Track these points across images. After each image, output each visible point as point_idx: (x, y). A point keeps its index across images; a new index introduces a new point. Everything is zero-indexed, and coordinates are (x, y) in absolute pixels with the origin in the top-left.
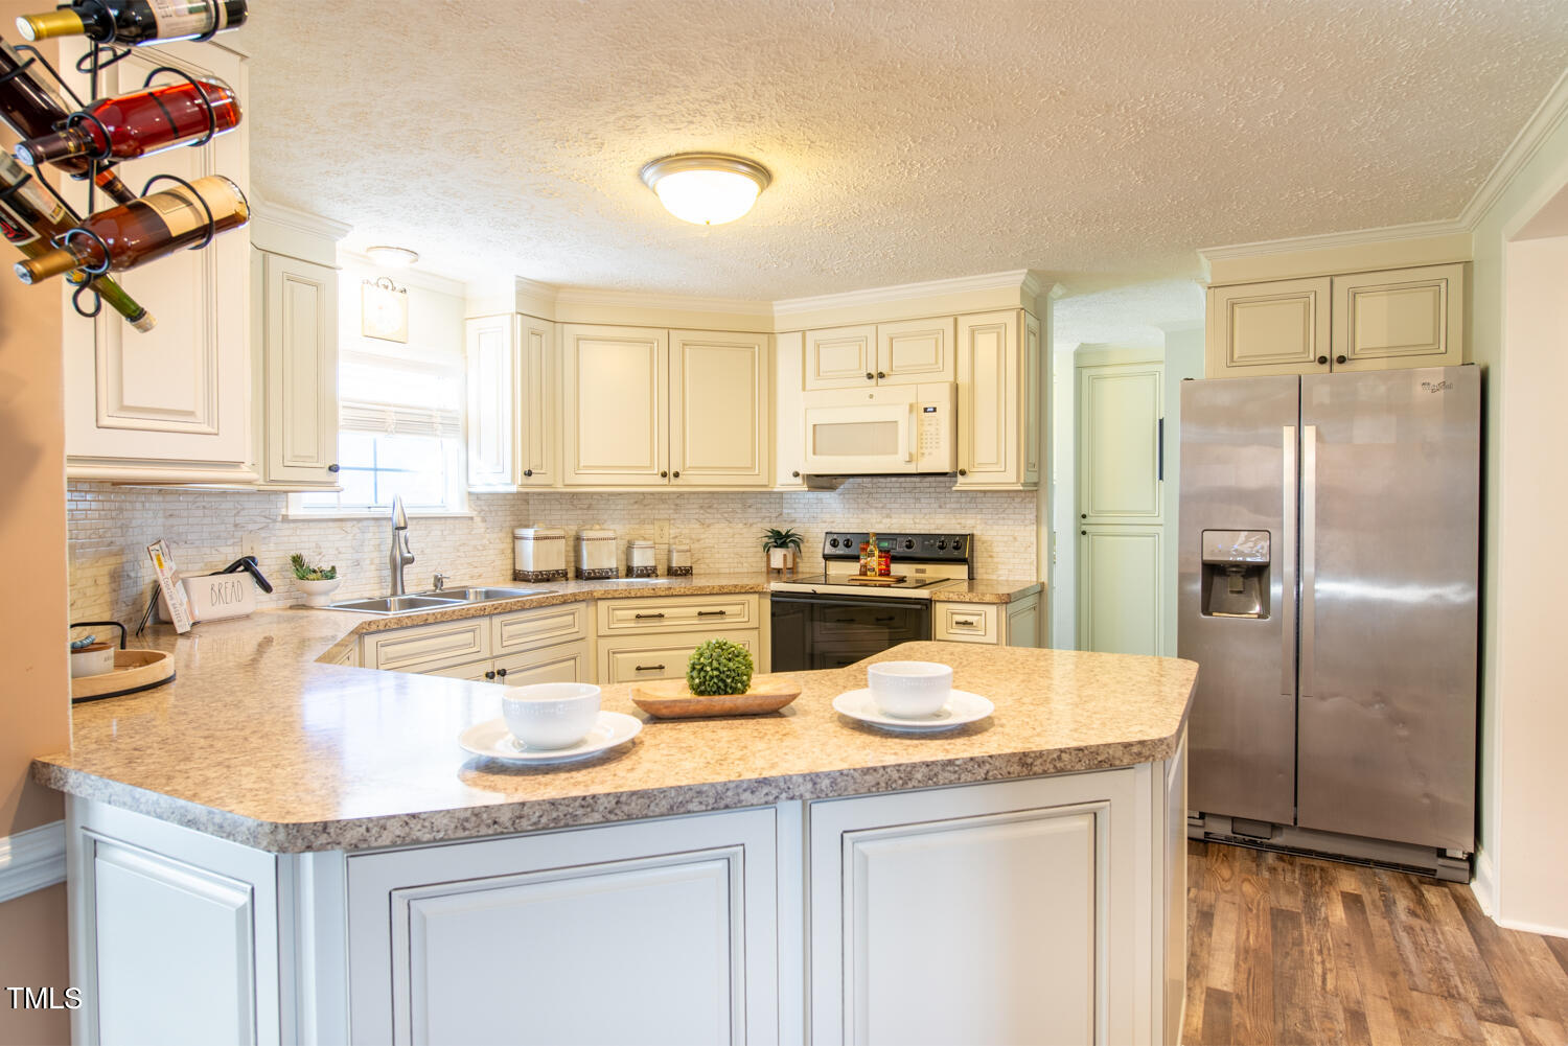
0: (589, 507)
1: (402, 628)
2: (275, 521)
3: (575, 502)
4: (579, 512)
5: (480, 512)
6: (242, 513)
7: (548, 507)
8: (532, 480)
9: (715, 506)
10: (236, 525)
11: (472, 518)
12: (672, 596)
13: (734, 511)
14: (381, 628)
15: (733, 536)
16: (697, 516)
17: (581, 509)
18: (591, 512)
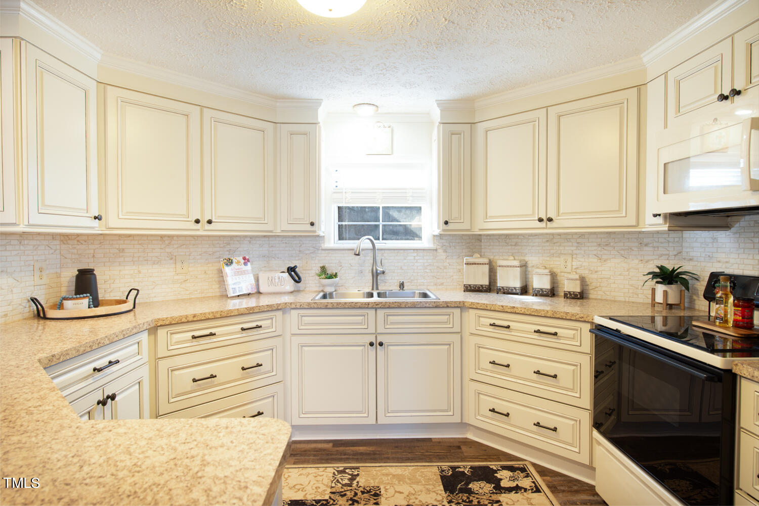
0: (516, 245)
1: (311, 308)
2: (318, 250)
3: (508, 241)
4: (510, 247)
5: (442, 246)
6: (303, 246)
7: (492, 244)
8: (450, 226)
9: (612, 244)
10: (300, 251)
11: (436, 250)
12: (516, 313)
13: (631, 249)
14: (298, 307)
15: (628, 270)
16: (595, 252)
17: (511, 245)
18: (516, 248)
